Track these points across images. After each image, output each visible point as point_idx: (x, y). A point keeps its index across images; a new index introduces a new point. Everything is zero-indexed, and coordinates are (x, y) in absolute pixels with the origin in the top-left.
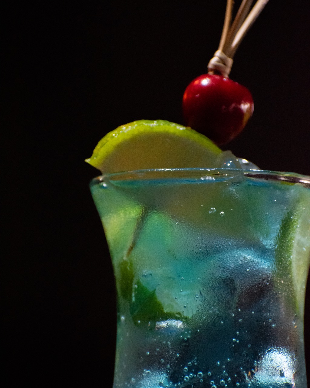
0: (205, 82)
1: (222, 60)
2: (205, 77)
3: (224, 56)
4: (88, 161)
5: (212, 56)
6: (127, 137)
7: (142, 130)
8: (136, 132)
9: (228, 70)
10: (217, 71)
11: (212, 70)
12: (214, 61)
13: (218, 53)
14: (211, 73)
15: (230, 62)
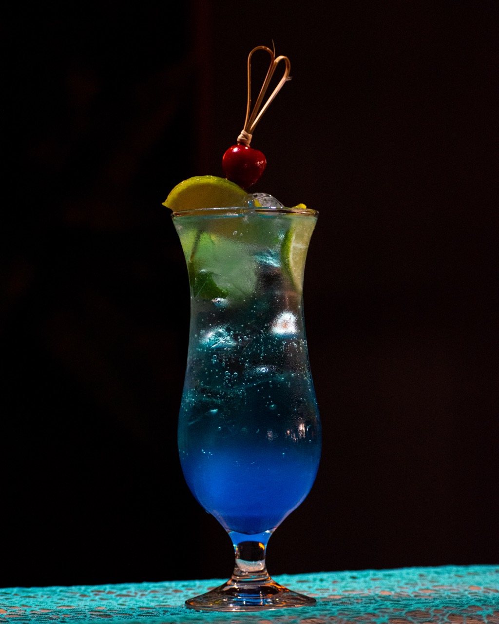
0: (235, 150)
1: (245, 136)
2: (236, 147)
3: (246, 133)
4: (163, 204)
5: (240, 134)
6: (184, 188)
7: (196, 182)
8: (189, 185)
9: (249, 142)
10: (243, 143)
11: (239, 142)
12: (240, 137)
13: (243, 132)
14: (239, 144)
15: (250, 136)
